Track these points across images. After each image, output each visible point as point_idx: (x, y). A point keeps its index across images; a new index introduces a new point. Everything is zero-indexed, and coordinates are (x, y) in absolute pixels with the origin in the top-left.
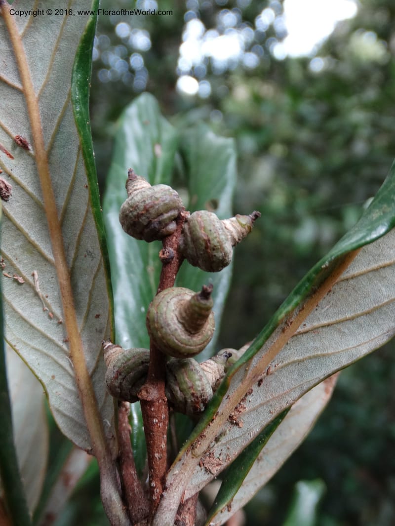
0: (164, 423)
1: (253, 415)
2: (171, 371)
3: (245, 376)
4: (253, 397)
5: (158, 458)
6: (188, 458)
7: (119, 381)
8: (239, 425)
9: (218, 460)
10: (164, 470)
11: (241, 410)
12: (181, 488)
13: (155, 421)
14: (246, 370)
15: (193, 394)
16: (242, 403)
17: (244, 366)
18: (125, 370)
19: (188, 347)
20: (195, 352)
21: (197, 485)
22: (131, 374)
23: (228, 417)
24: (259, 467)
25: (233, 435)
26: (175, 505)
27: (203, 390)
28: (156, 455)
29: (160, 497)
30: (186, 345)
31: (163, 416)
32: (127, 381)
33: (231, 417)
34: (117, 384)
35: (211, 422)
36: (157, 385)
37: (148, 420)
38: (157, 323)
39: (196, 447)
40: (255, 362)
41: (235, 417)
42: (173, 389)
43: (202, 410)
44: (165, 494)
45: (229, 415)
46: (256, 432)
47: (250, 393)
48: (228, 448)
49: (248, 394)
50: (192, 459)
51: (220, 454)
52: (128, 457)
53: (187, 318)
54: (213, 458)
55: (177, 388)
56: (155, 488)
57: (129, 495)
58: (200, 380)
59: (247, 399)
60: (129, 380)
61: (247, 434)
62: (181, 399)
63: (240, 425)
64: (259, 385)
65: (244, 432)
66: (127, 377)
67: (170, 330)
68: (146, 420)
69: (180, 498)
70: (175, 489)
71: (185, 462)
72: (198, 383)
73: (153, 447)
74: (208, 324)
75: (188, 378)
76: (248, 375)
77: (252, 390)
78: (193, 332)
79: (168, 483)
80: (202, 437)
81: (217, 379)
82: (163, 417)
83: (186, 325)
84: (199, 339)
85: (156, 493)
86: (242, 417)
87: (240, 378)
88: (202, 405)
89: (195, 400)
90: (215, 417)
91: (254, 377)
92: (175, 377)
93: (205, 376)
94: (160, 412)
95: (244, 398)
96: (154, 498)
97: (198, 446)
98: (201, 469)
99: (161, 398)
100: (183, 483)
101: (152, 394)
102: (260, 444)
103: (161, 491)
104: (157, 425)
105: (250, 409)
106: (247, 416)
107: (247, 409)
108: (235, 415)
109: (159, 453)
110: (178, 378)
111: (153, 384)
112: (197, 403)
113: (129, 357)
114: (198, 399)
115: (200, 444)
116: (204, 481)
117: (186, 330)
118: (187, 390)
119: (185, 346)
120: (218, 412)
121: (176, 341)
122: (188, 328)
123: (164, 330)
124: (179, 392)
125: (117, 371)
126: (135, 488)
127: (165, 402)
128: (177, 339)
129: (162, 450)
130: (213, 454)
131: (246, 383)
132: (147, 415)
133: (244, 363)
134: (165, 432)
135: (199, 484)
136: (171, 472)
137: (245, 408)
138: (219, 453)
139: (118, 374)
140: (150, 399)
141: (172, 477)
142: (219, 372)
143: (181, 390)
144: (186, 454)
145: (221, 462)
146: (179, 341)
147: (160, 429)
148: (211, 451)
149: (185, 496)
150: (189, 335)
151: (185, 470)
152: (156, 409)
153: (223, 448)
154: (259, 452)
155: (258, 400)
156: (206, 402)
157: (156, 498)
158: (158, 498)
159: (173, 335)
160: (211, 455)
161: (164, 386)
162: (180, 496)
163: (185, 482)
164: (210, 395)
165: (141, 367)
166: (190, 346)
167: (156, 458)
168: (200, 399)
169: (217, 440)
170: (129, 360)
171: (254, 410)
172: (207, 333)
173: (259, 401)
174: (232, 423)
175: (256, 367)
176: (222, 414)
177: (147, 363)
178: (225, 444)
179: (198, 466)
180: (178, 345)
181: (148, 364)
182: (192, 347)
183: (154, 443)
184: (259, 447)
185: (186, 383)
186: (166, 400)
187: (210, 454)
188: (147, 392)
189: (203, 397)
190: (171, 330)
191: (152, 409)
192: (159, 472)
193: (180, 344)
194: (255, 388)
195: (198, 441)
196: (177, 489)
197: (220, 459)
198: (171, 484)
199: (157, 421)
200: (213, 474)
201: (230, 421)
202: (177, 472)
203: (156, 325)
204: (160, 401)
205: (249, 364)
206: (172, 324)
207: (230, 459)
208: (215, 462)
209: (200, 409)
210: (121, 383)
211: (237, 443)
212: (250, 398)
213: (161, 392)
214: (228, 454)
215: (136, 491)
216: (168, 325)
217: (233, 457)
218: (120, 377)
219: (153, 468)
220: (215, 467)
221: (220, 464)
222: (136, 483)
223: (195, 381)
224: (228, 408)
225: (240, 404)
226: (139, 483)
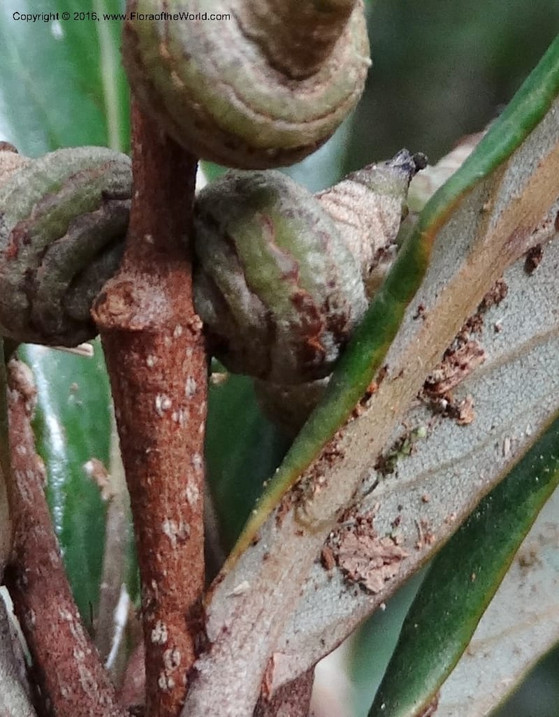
0: (192, 409)
1: (510, 377)
2: (212, 222)
3: (479, 233)
4: (508, 312)
5: (174, 539)
6: (281, 536)
7: (23, 268)
8: (459, 417)
9: (389, 543)
10: (198, 584)
11: (465, 360)
12: (260, 644)
13: (163, 402)
14: (482, 212)
15: (297, 301)
16: (467, 336)
17: (475, 196)
18: (44, 226)
19: (280, 125)
20: (306, 143)
21: (316, 636)
22: (67, 237)
23: (419, 386)
24: (527, 590)
25: (440, 455)
26: (242, 702)
27: (332, 284)
28: (169, 528)
29: (185, 680)
30: (275, 118)
31: (190, 386)
32: (54, 264)
33: (431, 387)
34: (16, 278)
35: (363, 402)
36: (164, 274)
37: (135, 402)
38: (169, 40)
39: (311, 497)
40: (511, 186)
41: (445, 387)
42: (226, 284)
43: (331, 357)
44: (203, 665)
45: (426, 377)
46: (522, 439)
47: (497, 300)
48: (424, 501)
49: (490, 301)
50: (297, 539)
51: (396, 523)
52: (46, 562)
53: (275, 20)
54: (371, 537)
55: (239, 281)
56: (165, 647)
57: (61, 696)
58: (322, 248)
59: (486, 321)
60: (58, 258)
61: (490, 449)
62: (253, 319)
63: (463, 415)
64: (530, 267)
65: (479, 439)
66: (52, 250)
67: (215, 64)
68: (127, 402)
69: (259, 680)
70: (241, 647)
71: (273, 551)
72: (313, 258)
73: (155, 500)
74: (349, 42)
75: (278, 242)
76: (491, 232)
77: (503, 288)
78: (296, 71)
79: (214, 627)
80: (330, 460)
81: (377, 248)
82: (188, 389)
83: (273, 47)
84: (315, 95)
85: (169, 664)
86: (470, 387)
87: (460, 243)
88: (329, 340)
89: (303, 320)
90: (374, 385)
91: (511, 239)
92: (230, 242)
93: (339, 234)
94: (179, 370)
95: (477, 316)
96: (162, 683)
97: (318, 490)
98: (330, 578)
99: (179, 319)
100: (268, 623)
101: (147, 306)
102: (535, 487)
103: (189, 659)
104: (169, 417)
105: (496, 356)
106: (489, 382)
107: (486, 355)
108: (447, 380)
109: (177, 519)
110: (241, 244)
111: (150, 271)
112: (314, 331)
113: (53, 177)
114: (315, 316)
115: (325, 484)
116: (341, 621)
117: (273, 64)
118: (274, 285)
119: (269, 120)
120: (386, 368)
121: (238, 104)
122: (278, 58)
123: (193, 67)
124: (246, 296)
125: (14, 231)
126: (81, 669)
127: (194, 333)
128: (240, 98)
129: (189, 509)
130: (369, 521)
131: (485, 258)
132: (132, 385)
133: (480, 179)
134: (198, 443)
135: (324, 633)
136: (223, 585)
137: (481, 353)
138: (392, 520)
139: (21, 241)
140: (139, 323)
141: (228, 603)
142: (383, 222)
143: (253, 289)
144: (275, 522)
145: (398, 550)
146: (248, 105)
147: (178, 434)
148: (362, 513)
149: (274, 672)
150: (283, 83)
151: (274, 576)
152: (164, 361)
153: (405, 500)
154: (531, 514)
155: (526, 324)
156: (345, 329)
157: (171, 683)
158: (178, 683)
159: (225, 83)
160: (362, 526)
161: (189, 278)
162: (259, 671)
163: (274, 622)
164: (358, 301)
165: (100, 212)
166: (290, 120)
167: (168, 538)
168: (323, 318)
169: (384, 466)
170: (56, 188)
171: (512, 358)
172: (346, 73)
173: (531, 328)
174: (435, 409)
175: (519, 201)
176: (401, 374)
177: (123, 197)
178: (413, 486)
179: (318, 567)
180: (244, 118)
181: (128, 203)
182: (293, 127)
183: (160, 484)
184: (532, 498)
185: (270, 260)
186: (200, 325)
187: (359, 521)
188: (129, 300)
189: (333, 311)
190: (220, 64)
191: (150, 362)
192: (181, 588)
193: (251, 114)
194: (515, 280)
195: (318, 475)
196: (248, 647)
197: (394, 540)
198: (225, 629)
199: (168, 403)
200: (372, 593)
201: (427, 400)
202: (243, 586)
203: (164, 50)
204: (179, 331)
205: (494, 191)
206: (220, 43)
207: (434, 539)
208: (379, 550)
209: (323, 355)
210: (29, 274)
211: (457, 481)
212: (496, 316)
213: (180, 297)
214: (425, 519)
215: (83, 680)
216: (209, 47)
217: (442, 531)
218: (26, 252)
219: (159, 577)
220: (378, 568)
221: (398, 558)
222: (82, 654)
223: (305, 251)
224: (423, 353)
225: (460, 338)
226: (93, 653)
